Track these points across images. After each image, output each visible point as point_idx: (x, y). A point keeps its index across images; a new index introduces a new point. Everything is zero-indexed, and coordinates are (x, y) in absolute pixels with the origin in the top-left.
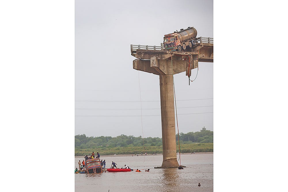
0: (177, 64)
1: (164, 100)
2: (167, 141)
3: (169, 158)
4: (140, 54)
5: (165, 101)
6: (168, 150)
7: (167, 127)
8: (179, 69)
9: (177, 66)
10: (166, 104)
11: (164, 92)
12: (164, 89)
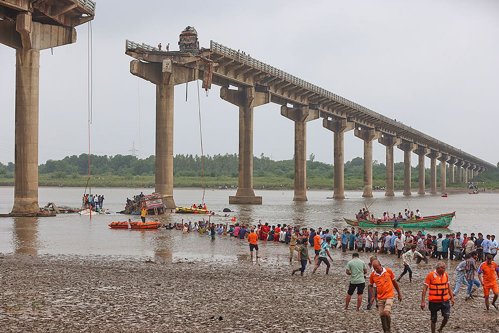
0: (178, 73)
1: (164, 118)
2: (165, 173)
3: (167, 196)
4: (142, 54)
5: (166, 119)
6: (166, 185)
7: (166, 154)
8: (180, 79)
9: (178, 75)
10: (166, 124)
11: (165, 108)
12: (165, 103)
